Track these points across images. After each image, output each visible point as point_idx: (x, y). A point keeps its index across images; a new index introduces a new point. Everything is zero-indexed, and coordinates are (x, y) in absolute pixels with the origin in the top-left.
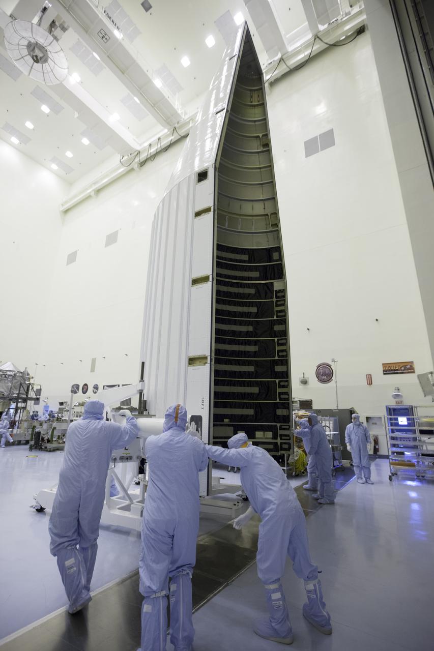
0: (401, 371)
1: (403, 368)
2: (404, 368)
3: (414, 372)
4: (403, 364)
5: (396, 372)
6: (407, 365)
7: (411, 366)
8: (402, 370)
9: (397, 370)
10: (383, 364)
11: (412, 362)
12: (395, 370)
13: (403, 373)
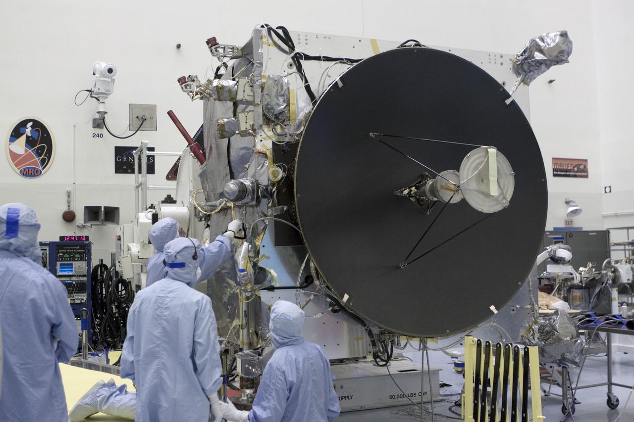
0: (573, 173)
1: (576, 169)
2: (578, 169)
3: (586, 177)
4: (577, 163)
5: (568, 173)
6: (581, 165)
7: (585, 167)
8: (575, 172)
9: (570, 171)
10: (553, 159)
11: (586, 161)
12: (567, 171)
13: (575, 176)
